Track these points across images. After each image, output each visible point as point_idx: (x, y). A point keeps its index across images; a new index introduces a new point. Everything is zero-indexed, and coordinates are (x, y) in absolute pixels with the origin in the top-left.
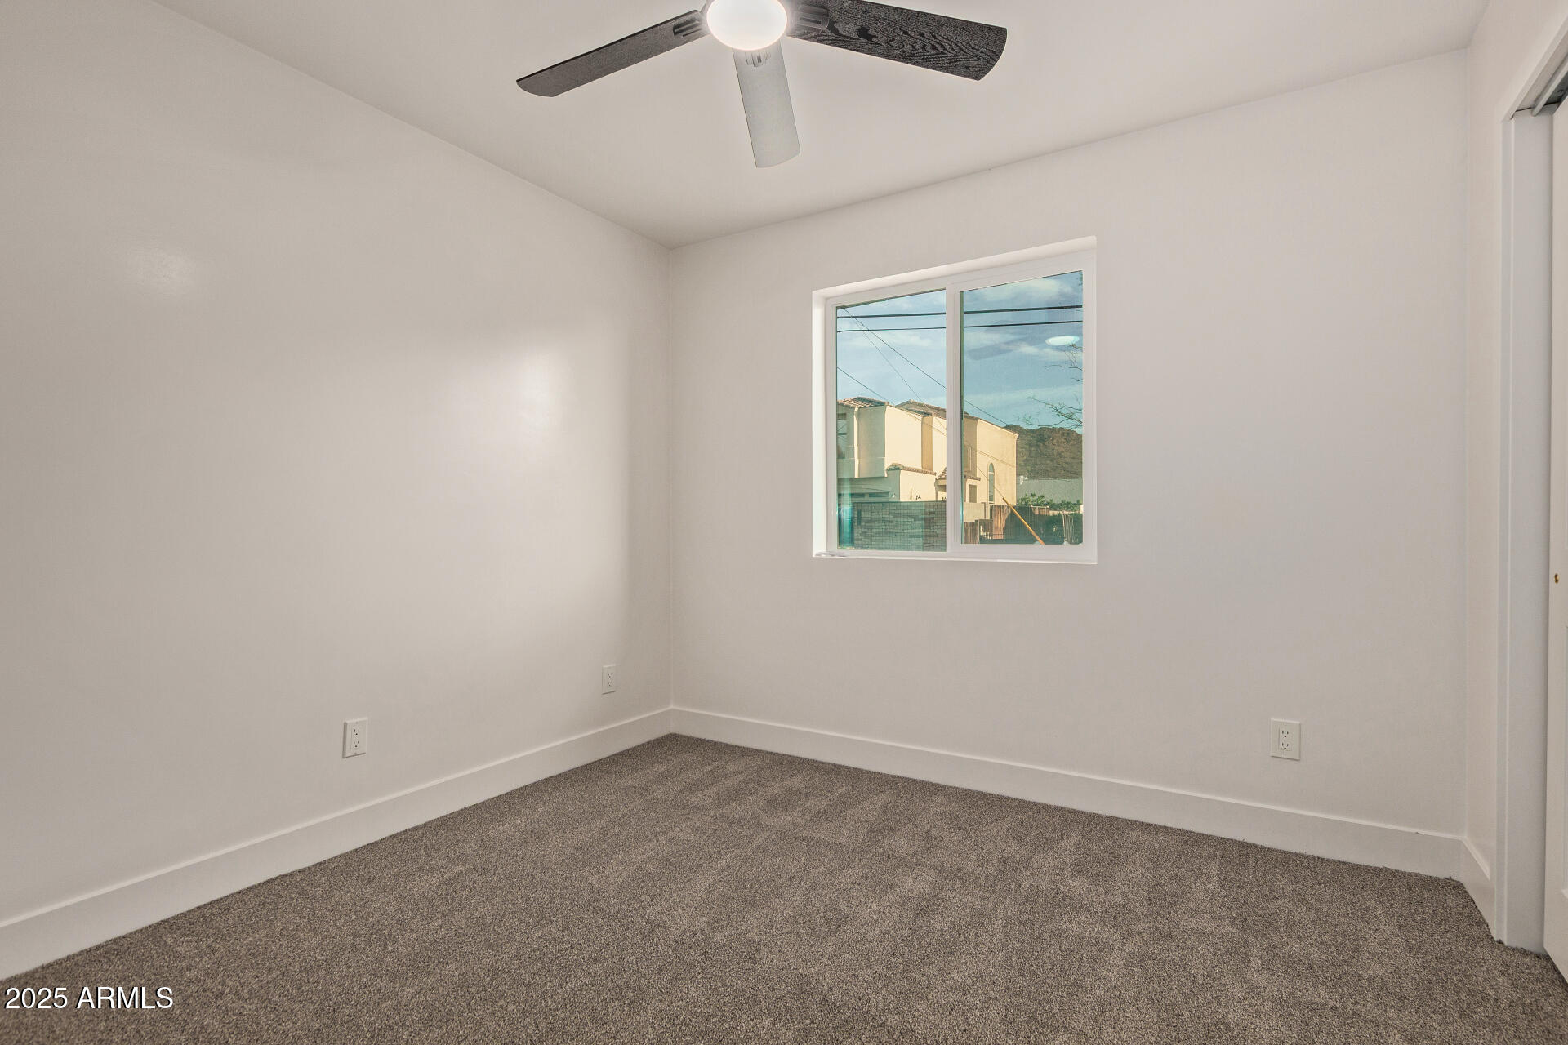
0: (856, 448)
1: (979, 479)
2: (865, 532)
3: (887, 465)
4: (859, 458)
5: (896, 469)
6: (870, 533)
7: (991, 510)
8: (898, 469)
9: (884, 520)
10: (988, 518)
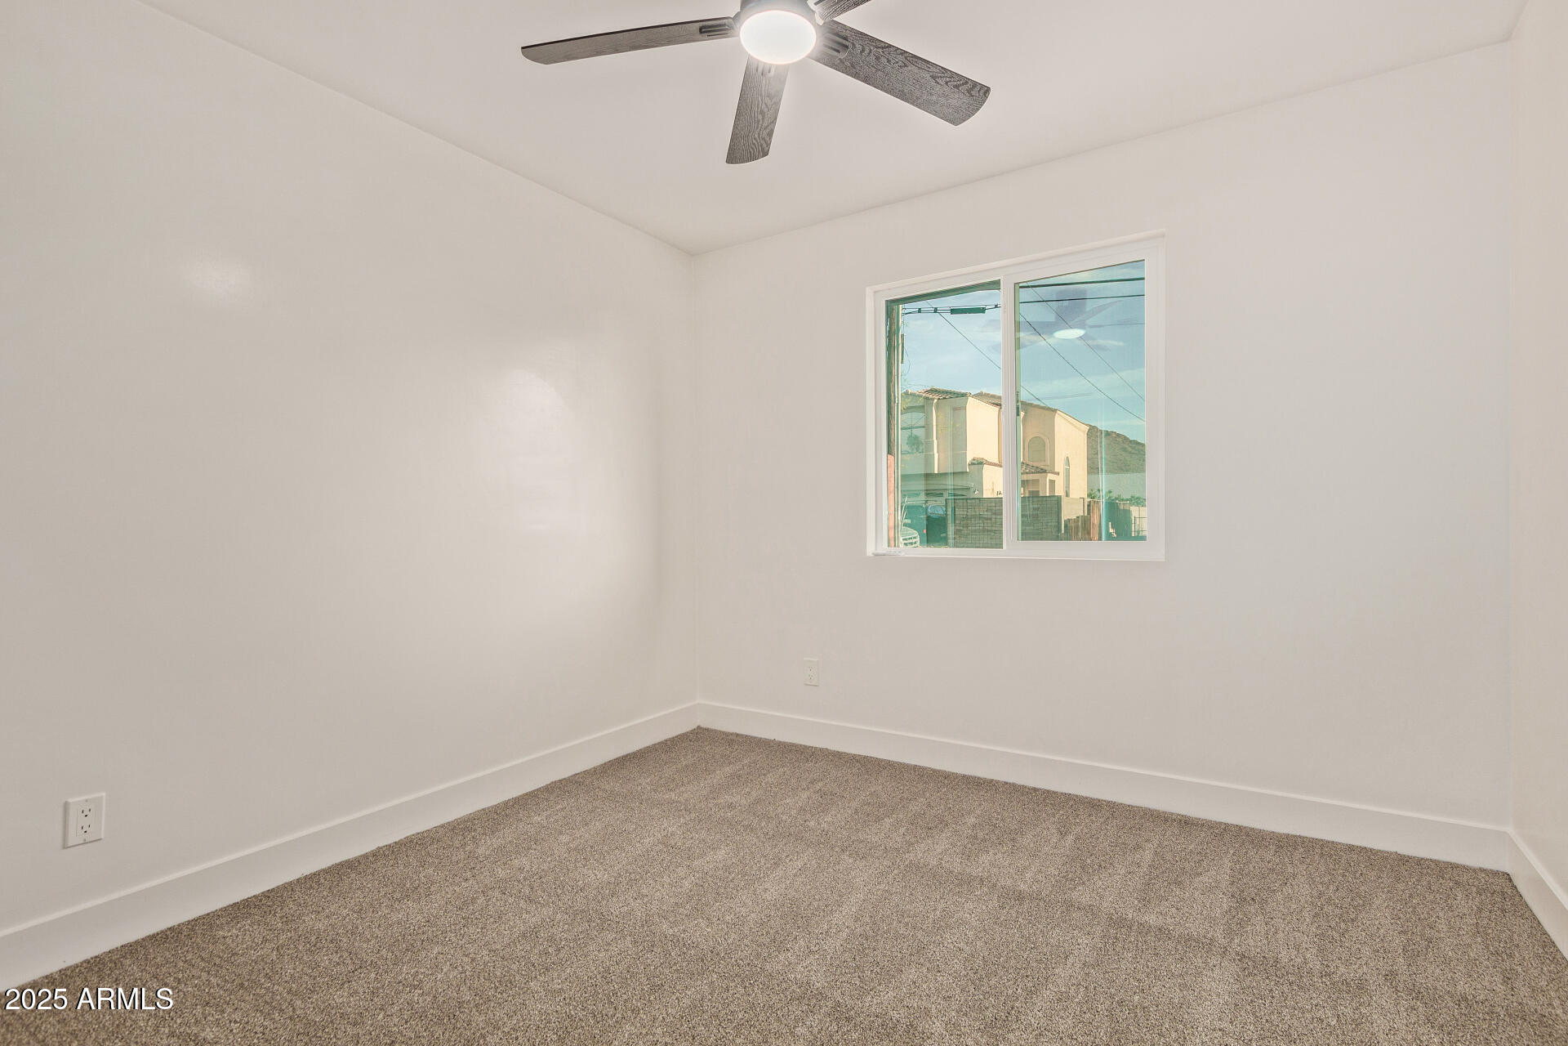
0: (935, 442)
1: (1058, 474)
2: (960, 530)
3: (969, 459)
4: (938, 452)
5: (979, 463)
6: (965, 531)
7: (1089, 506)
8: (981, 463)
9: (980, 517)
10: (1086, 514)
